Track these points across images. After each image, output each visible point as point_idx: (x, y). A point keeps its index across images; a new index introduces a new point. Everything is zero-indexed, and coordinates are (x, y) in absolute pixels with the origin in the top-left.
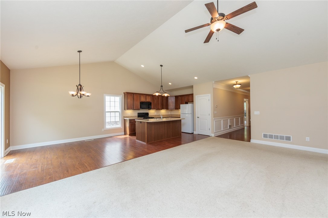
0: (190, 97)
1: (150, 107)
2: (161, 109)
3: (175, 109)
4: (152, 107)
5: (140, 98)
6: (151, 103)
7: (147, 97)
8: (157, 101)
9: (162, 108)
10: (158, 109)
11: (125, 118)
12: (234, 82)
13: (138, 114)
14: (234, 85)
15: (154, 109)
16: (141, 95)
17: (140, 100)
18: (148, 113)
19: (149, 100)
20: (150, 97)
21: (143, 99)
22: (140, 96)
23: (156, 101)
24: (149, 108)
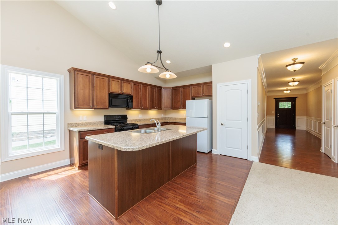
0: (201, 89)
1: (130, 104)
2: (150, 109)
3: (173, 109)
4: (134, 104)
5: (108, 86)
6: (132, 96)
7: (125, 85)
8: (143, 94)
9: (152, 107)
10: (144, 108)
11: (72, 126)
12: (288, 60)
13: (106, 117)
14: (287, 66)
15: (137, 108)
16: (111, 79)
17: (109, 89)
18: (126, 115)
19: (127, 90)
20: (129, 85)
21: (115, 88)
22: (109, 81)
23: (140, 94)
24: (129, 106)
